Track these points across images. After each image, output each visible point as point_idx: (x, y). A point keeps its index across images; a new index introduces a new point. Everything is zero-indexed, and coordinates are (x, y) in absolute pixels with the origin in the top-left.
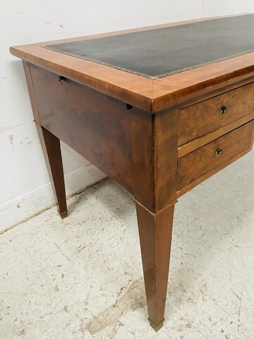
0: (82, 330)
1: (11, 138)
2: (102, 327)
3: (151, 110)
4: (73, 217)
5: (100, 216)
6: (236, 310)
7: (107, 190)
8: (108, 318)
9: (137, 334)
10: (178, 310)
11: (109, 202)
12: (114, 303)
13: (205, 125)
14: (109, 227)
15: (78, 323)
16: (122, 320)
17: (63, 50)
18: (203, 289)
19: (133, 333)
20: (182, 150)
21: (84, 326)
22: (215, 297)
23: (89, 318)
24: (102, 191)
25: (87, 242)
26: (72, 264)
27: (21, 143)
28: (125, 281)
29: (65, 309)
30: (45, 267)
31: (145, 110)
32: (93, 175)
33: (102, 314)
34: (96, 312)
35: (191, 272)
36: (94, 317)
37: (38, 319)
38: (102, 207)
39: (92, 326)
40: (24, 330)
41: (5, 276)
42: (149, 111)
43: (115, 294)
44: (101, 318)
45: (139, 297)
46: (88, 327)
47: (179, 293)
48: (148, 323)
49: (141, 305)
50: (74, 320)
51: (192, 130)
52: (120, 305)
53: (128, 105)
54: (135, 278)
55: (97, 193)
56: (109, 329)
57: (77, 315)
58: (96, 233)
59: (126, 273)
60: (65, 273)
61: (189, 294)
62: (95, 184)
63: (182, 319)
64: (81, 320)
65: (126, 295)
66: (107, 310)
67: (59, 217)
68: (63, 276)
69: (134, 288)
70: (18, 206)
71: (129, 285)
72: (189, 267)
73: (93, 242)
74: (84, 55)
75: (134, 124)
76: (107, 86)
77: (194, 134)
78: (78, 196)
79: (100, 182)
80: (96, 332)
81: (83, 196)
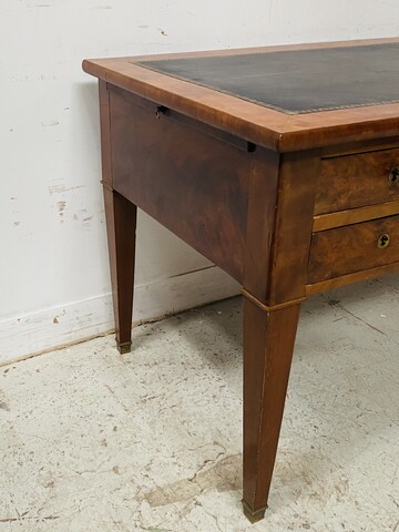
0: (138, 499)
1: (62, 205)
2: (169, 502)
3: (278, 147)
4: (138, 354)
5: (183, 360)
6: (390, 523)
7: (200, 324)
8: (180, 493)
9: (221, 520)
10: (293, 505)
11: (201, 342)
12: (191, 476)
13: (362, 191)
14: (196, 378)
15: (133, 490)
16: (200, 499)
17: (164, 70)
18: (341, 487)
19: (215, 518)
20: (321, 222)
21: (141, 494)
22: (359, 500)
23: (150, 487)
24: (191, 326)
25: (158, 392)
26: (131, 416)
27: (75, 217)
28: (212, 453)
29: (115, 470)
30: (88, 413)
31: (270, 147)
32: (179, 295)
33: (171, 486)
34: (161, 482)
35: (325, 460)
36: (158, 488)
37: (74, 474)
38: (189, 348)
39: (154, 497)
40: (52, 483)
41: (28, 414)
42: (275, 149)
43: (195, 465)
44: (168, 491)
45: (232, 477)
46: (148, 497)
47: (300, 484)
48: (241, 511)
49: (234, 487)
50: (128, 485)
51: (339, 194)
52: (200, 480)
53: (249, 143)
54: (229, 452)
55: (182, 327)
56: (180, 506)
57: (132, 481)
58: (174, 383)
59: (215, 443)
60: (119, 426)
61: (315, 488)
62: (180, 313)
63: (296, 516)
64: (138, 487)
65: (212, 471)
66: (179, 483)
67: (116, 352)
68: (115, 429)
69: (225, 464)
70: (55, 321)
71: (219, 459)
72: (324, 454)
73: (168, 394)
74: (196, 80)
75: (254, 172)
76: (224, 119)
77: (343, 201)
78: (149, 326)
79: (189, 310)
80: (158, 505)
81: (158, 327)
